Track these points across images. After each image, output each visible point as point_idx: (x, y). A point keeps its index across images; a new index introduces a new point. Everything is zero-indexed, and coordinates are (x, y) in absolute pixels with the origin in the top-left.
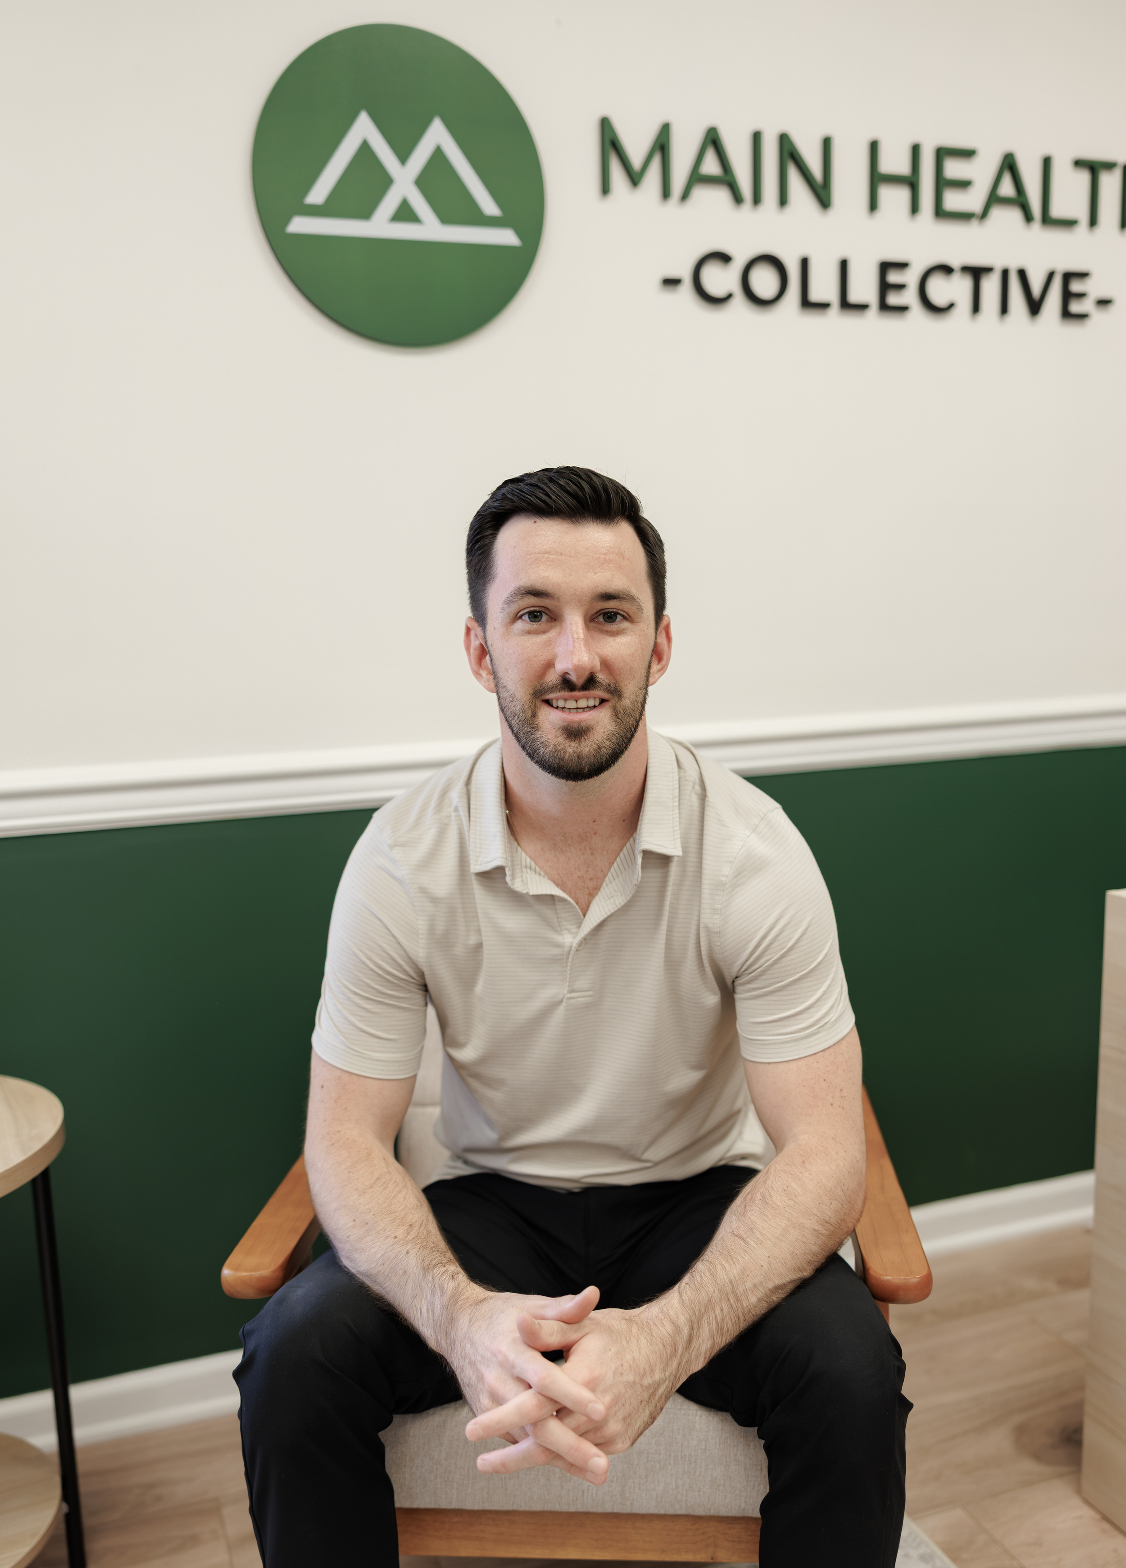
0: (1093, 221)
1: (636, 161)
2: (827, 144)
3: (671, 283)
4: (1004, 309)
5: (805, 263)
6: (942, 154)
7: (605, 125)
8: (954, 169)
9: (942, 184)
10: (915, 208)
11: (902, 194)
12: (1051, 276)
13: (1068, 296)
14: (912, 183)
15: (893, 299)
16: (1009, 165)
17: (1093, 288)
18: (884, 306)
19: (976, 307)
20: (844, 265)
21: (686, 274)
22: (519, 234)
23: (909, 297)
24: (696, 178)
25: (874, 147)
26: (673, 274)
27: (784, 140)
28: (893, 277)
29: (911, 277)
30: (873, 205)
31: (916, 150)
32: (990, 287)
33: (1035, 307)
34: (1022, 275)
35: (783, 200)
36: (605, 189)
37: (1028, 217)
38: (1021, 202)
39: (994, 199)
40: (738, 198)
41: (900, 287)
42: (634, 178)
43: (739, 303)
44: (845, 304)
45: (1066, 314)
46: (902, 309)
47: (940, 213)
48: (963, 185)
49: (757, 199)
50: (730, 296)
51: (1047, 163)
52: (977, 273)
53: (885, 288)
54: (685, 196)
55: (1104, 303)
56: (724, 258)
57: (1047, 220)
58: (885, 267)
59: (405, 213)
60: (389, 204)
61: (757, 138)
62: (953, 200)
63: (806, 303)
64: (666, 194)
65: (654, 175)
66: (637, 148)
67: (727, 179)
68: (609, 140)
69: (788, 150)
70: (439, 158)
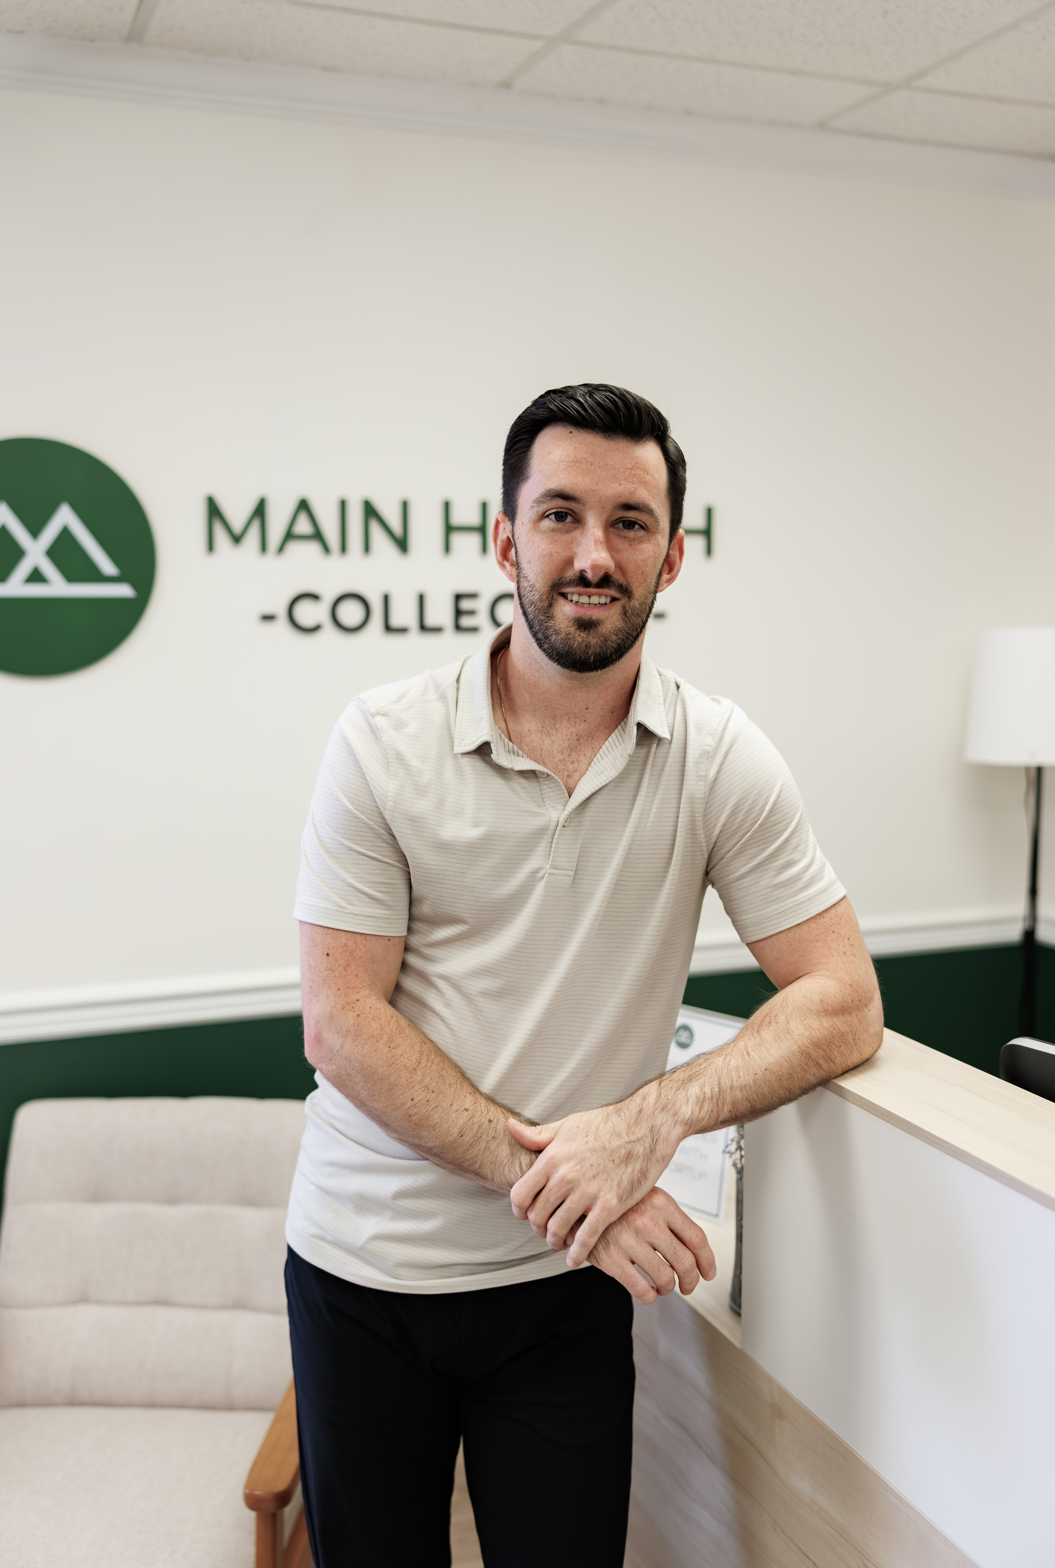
1: (237, 525)
2: (405, 506)
3: (268, 618)
5: (386, 599)
7: (211, 501)
10: (484, 549)
11: (474, 540)
14: (480, 530)
15: (465, 621)
18: (458, 628)
20: (421, 598)
21: (280, 610)
22: (135, 586)
23: (480, 620)
24: (289, 536)
25: (447, 506)
26: (269, 611)
27: (367, 506)
28: (465, 605)
29: (482, 605)
30: (447, 548)
31: (484, 506)
35: (367, 548)
36: (211, 546)
40: (326, 549)
41: (471, 613)
42: (237, 539)
43: (329, 631)
44: (423, 627)
46: (474, 630)
49: (344, 548)
50: (319, 626)
53: (459, 613)
54: (281, 549)
56: (315, 597)
58: (458, 597)
59: (36, 577)
60: (23, 569)
61: (343, 504)
63: (388, 628)
64: (264, 548)
65: (253, 537)
66: (237, 514)
67: (318, 536)
68: (214, 511)
69: (370, 511)
70: (66, 534)
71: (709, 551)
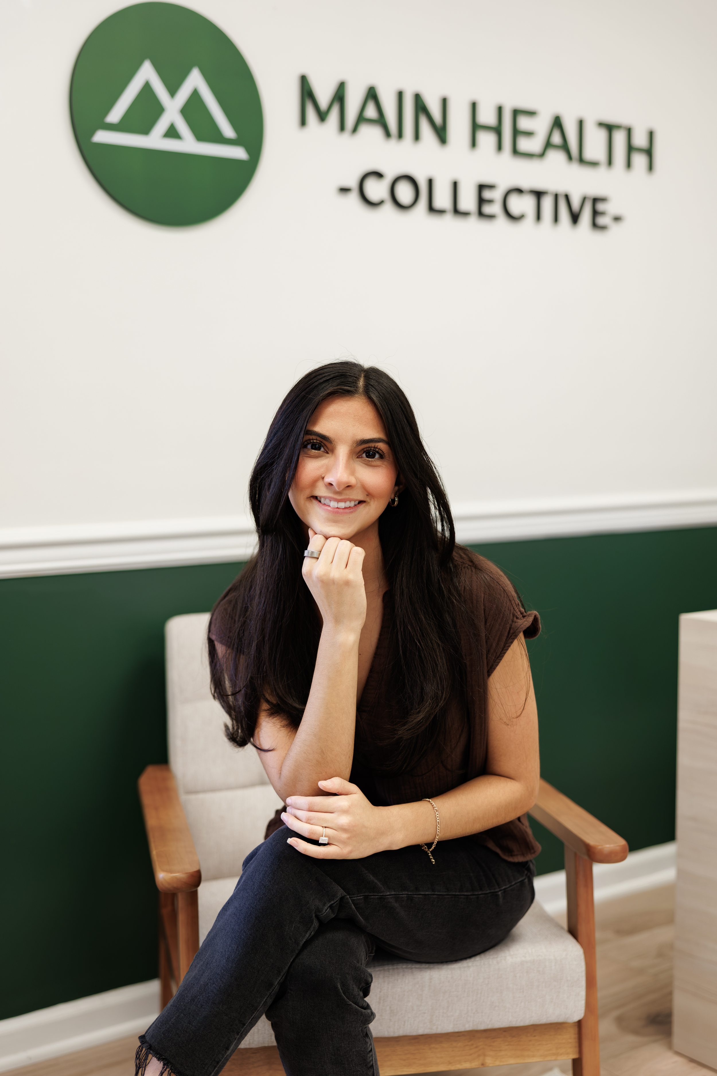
0: (610, 162)
1: (323, 105)
2: (444, 102)
3: (344, 190)
4: (556, 219)
5: (430, 182)
6: (516, 113)
7: (304, 80)
8: (524, 123)
9: (516, 132)
10: (500, 147)
11: (492, 138)
12: (584, 199)
13: (595, 213)
14: (498, 130)
15: (486, 209)
16: (557, 123)
17: (610, 208)
18: (481, 214)
19: (538, 217)
20: (455, 185)
21: (354, 185)
22: (248, 150)
23: (496, 208)
24: (361, 119)
25: (474, 106)
26: (346, 184)
27: (418, 98)
28: (486, 194)
29: (496, 195)
30: (474, 143)
31: (500, 110)
32: (547, 203)
33: (575, 218)
34: (567, 197)
35: (417, 137)
36: (303, 122)
37: (570, 157)
38: (565, 147)
39: (548, 145)
40: (388, 134)
41: (491, 201)
42: (322, 116)
43: (388, 207)
44: (456, 211)
45: (595, 225)
46: (491, 217)
47: (515, 152)
48: (529, 134)
49: (400, 135)
50: (381, 202)
51: (581, 124)
52: (539, 194)
53: (481, 201)
54: (355, 130)
55: (617, 219)
56: (379, 175)
57: (581, 160)
58: (481, 188)
59: (172, 133)
60: (161, 126)
61: (400, 95)
62: (524, 144)
63: (431, 209)
64: (342, 127)
65: (334, 116)
66: (324, 96)
67: (381, 121)
68: (306, 89)
69: (420, 104)
70: (195, 96)
71: (651, 167)
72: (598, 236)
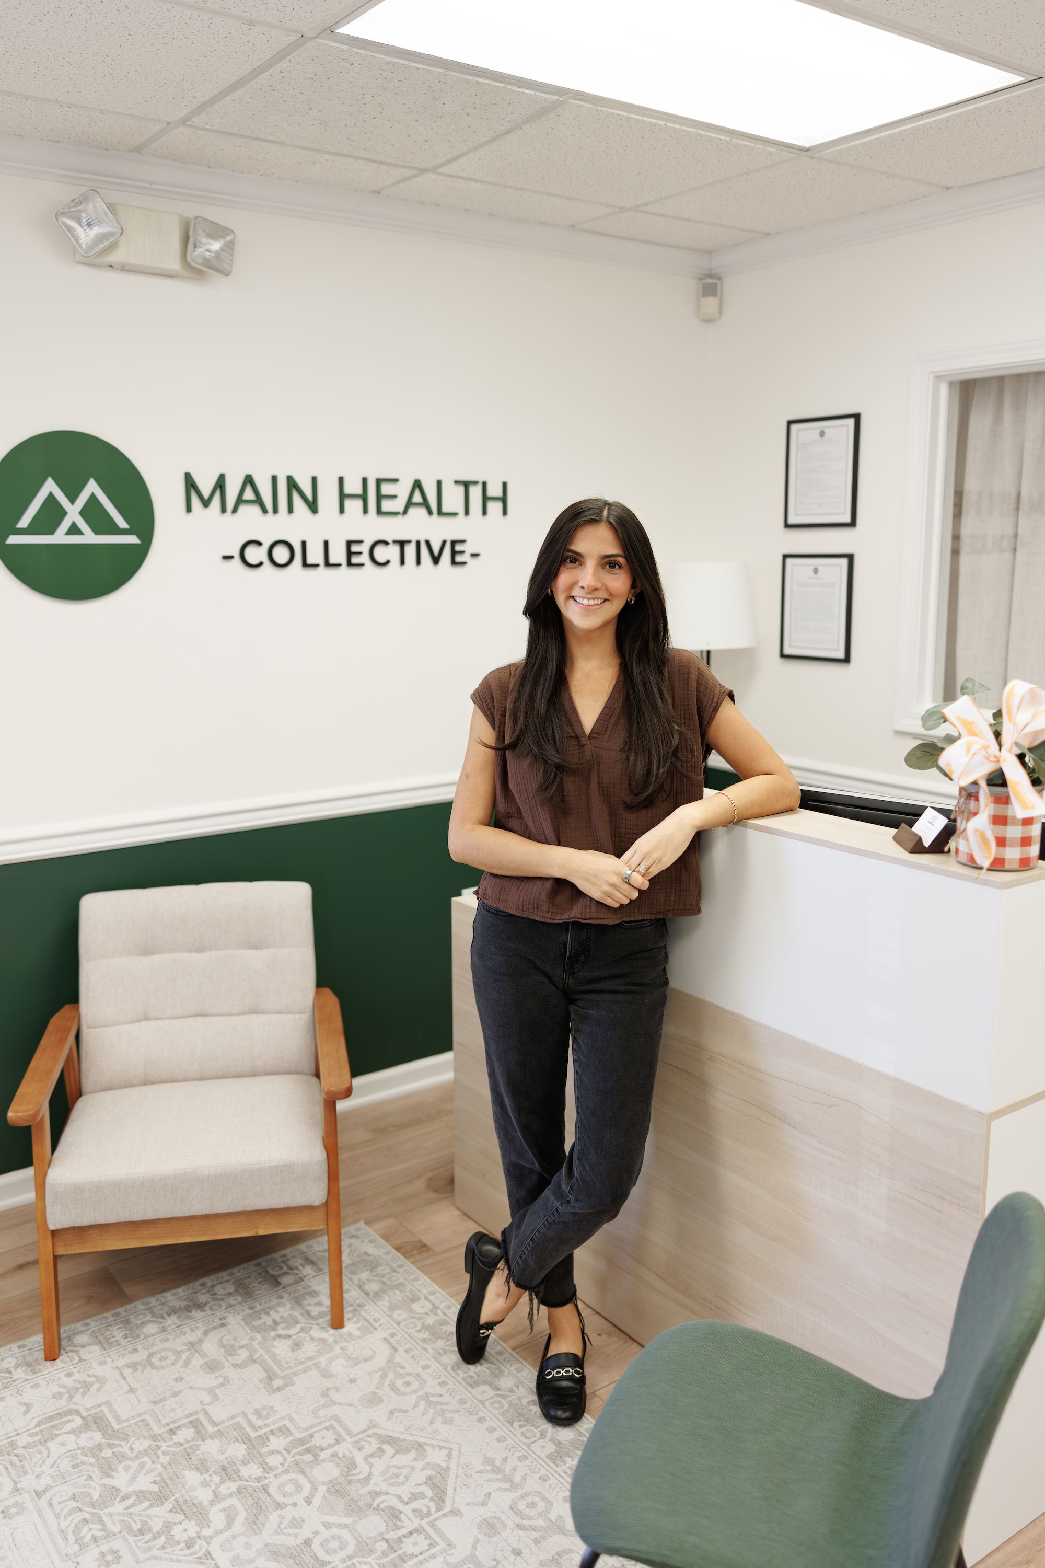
0: (467, 512)
1: (206, 495)
2: (314, 480)
3: (228, 558)
4: (418, 562)
5: (304, 544)
6: (379, 482)
7: (188, 476)
8: (386, 489)
9: (380, 497)
10: (365, 511)
11: (359, 503)
12: (444, 543)
13: (454, 553)
14: (364, 497)
15: (355, 560)
16: (417, 485)
17: (468, 548)
18: (350, 564)
19: (402, 562)
20: (326, 543)
21: (236, 553)
23: (365, 558)
24: (240, 501)
25: (341, 480)
26: (228, 553)
27: (290, 480)
28: (354, 548)
29: (365, 548)
30: (342, 510)
31: (365, 481)
32: (410, 550)
33: (436, 560)
34: (428, 543)
35: (290, 510)
36: (189, 509)
37: (430, 512)
38: (425, 504)
39: (409, 503)
40: (265, 511)
41: (359, 553)
42: (206, 503)
43: (267, 567)
44: (327, 564)
45: (454, 562)
46: (360, 565)
47: (379, 512)
48: (392, 497)
49: (275, 510)
50: (261, 564)
51: (439, 483)
52: (402, 544)
53: (350, 554)
54: (235, 510)
55: (475, 555)
56: (259, 544)
57: (440, 513)
58: (349, 543)
61: (274, 479)
62: (387, 506)
63: (305, 564)
64: (224, 510)
65: (216, 501)
66: (206, 488)
67: (259, 501)
68: (190, 484)
69: (292, 484)
71: (505, 512)
72: (458, 570)
